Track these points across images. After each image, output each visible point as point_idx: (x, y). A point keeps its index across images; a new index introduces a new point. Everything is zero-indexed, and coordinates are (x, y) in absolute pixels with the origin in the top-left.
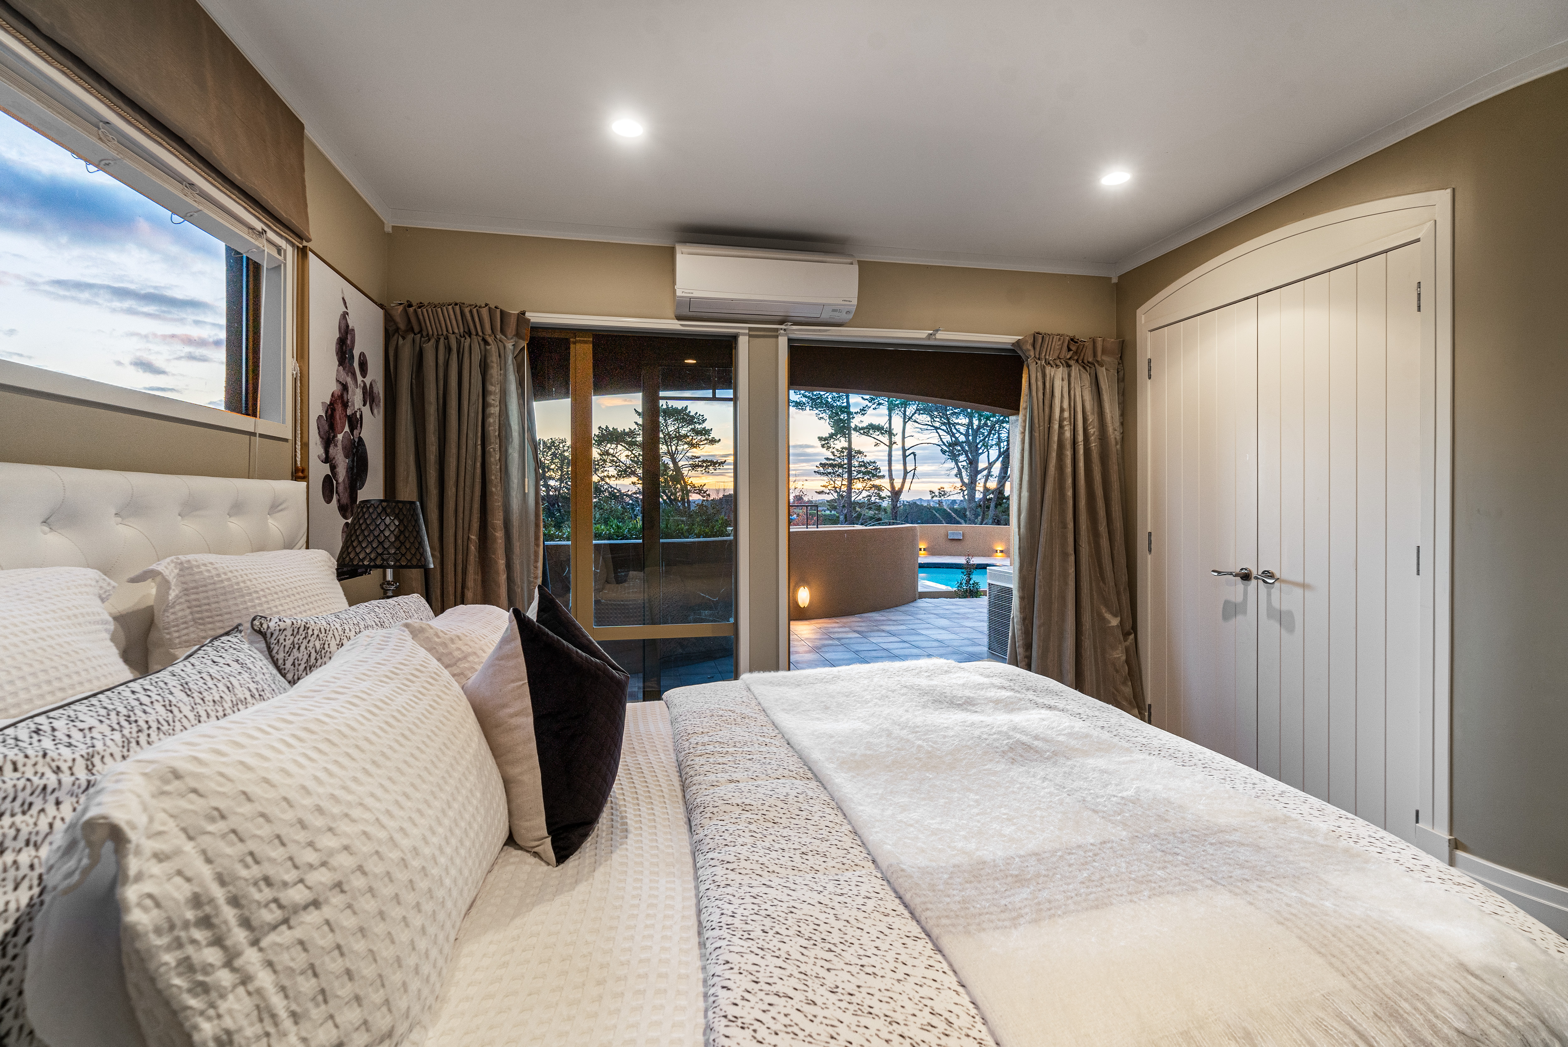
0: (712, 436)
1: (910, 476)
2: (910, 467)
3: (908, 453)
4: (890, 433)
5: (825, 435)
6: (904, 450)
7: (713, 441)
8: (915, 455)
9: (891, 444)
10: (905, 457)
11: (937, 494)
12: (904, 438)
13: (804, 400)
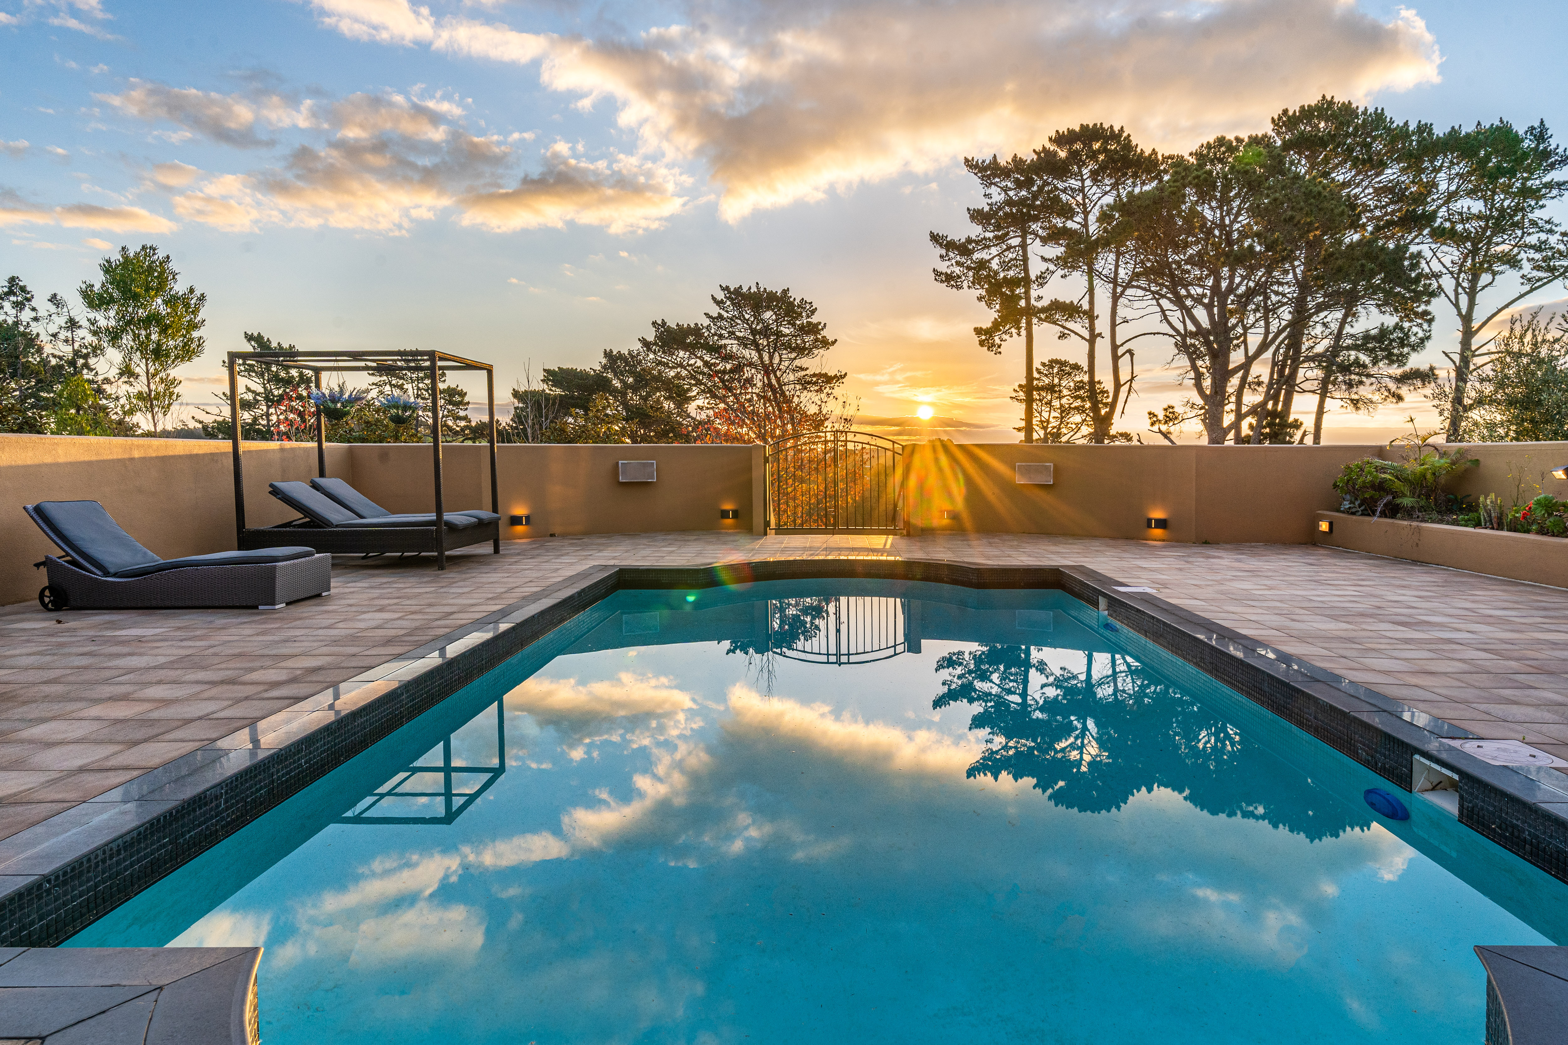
1: (1124, 389)
2: (1124, 376)
3: (1120, 351)
4: (1091, 316)
5: (987, 324)
6: (1115, 347)
8: (1132, 355)
9: (1093, 338)
10: (1116, 358)
11: (1161, 417)
12: (1114, 325)
13: (957, 270)
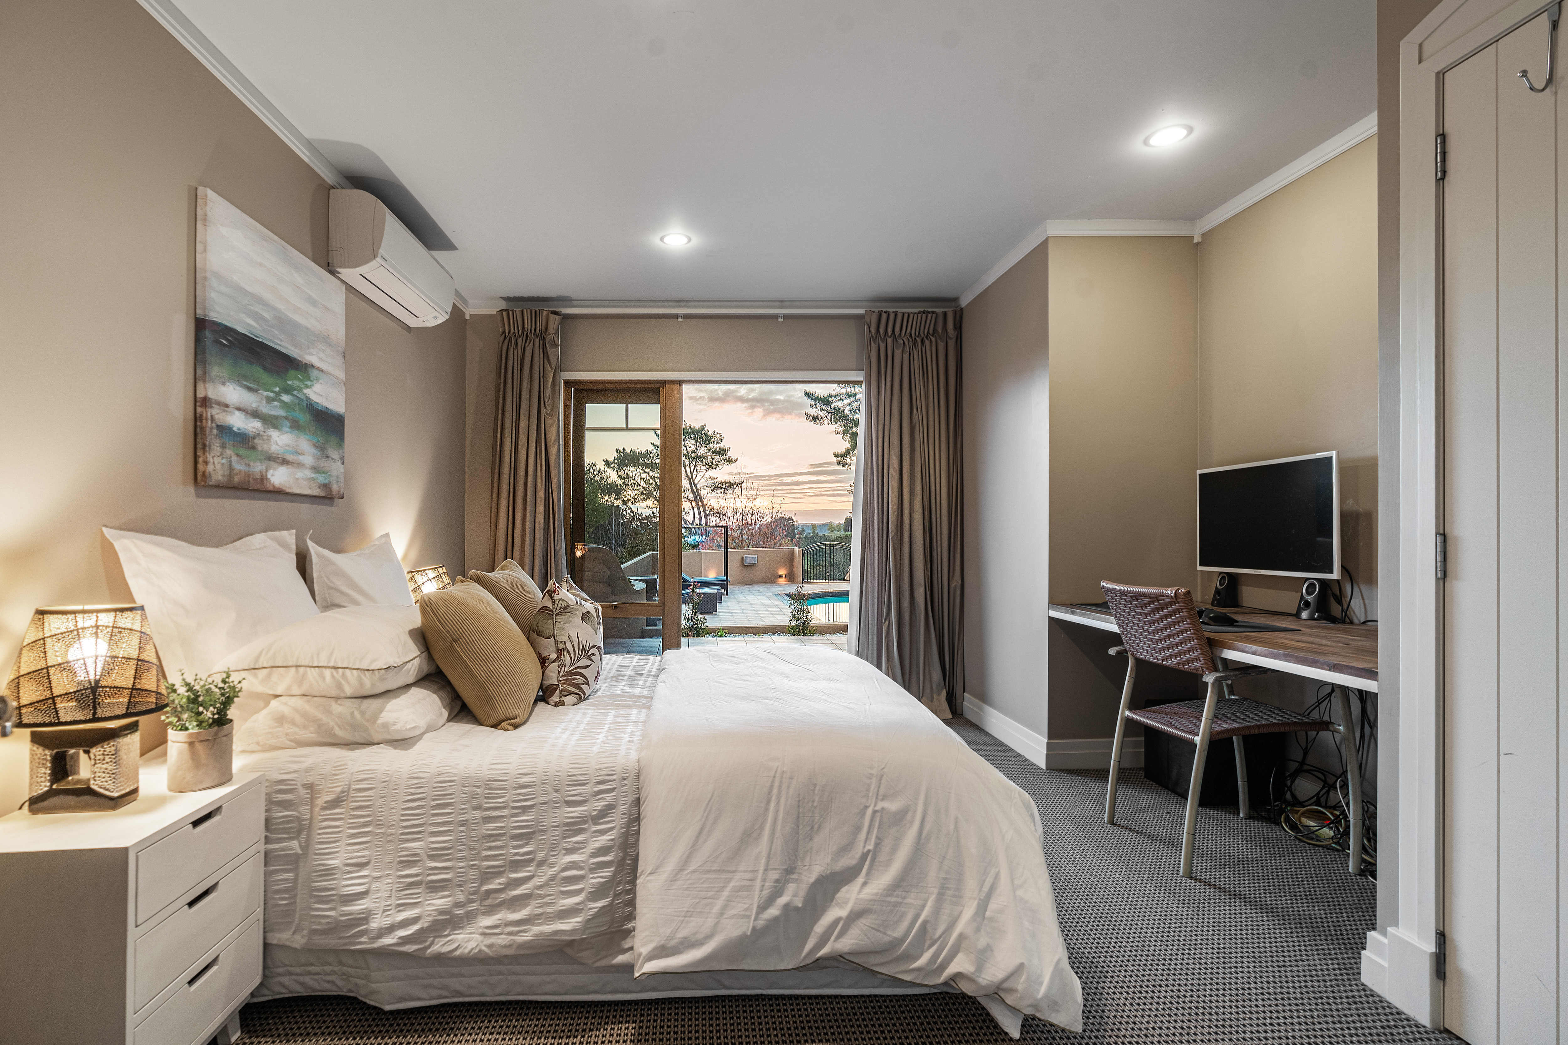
0: (729, 454)
5: (842, 450)
7: (730, 461)
